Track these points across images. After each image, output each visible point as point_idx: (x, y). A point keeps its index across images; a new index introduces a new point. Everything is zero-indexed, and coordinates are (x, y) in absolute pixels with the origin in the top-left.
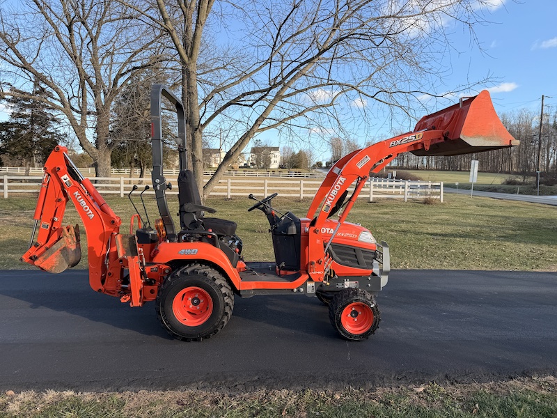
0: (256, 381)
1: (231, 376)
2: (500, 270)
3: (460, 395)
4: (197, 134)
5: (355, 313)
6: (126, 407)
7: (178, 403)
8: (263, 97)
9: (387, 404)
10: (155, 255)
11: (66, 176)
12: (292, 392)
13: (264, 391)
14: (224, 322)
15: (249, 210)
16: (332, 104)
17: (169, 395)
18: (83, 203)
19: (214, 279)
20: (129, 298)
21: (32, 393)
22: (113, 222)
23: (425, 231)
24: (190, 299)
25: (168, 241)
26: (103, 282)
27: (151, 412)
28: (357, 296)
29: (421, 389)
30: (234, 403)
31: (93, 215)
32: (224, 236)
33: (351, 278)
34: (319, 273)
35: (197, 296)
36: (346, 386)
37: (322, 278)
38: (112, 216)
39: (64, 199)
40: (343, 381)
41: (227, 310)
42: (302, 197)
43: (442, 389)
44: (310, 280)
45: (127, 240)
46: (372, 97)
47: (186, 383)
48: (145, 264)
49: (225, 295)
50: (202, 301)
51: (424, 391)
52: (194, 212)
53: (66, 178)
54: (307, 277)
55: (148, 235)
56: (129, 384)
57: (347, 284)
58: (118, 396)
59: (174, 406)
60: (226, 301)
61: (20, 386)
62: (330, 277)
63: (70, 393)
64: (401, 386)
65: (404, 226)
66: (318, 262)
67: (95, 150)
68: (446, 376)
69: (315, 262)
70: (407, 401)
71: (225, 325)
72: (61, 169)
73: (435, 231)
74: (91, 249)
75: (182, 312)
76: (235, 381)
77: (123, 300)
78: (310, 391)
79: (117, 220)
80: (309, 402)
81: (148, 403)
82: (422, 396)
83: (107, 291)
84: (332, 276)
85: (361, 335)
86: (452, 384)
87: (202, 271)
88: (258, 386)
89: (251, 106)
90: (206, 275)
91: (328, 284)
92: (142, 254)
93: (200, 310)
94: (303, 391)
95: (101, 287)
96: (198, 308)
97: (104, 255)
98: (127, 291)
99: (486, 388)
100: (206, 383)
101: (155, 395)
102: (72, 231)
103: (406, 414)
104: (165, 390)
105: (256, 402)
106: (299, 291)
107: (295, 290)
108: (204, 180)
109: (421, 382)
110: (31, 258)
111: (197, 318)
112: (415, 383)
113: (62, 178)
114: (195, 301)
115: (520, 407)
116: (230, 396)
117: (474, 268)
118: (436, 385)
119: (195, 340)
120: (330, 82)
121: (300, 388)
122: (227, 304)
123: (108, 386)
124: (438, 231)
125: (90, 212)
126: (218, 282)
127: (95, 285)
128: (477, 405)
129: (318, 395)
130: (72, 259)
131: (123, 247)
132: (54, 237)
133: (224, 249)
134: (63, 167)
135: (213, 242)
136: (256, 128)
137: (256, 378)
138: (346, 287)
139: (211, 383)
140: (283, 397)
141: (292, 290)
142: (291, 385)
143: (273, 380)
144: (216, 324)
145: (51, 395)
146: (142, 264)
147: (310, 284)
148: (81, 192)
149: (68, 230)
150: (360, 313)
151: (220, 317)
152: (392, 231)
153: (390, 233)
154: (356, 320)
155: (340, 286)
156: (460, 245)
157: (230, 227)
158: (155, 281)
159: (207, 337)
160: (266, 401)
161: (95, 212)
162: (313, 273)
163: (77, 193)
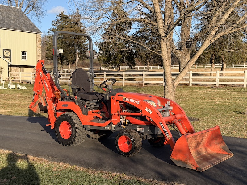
11: (41, 73)
18: (46, 84)
20: (50, 125)
24: (69, 127)
28: (126, 132)
29: (115, 174)
31: (49, 90)
33: (141, 126)
34: (115, 120)
39: (41, 82)
54: (110, 122)
57: (138, 129)
69: (114, 114)
85: (125, 153)
91: (124, 127)
107: (106, 128)
113: (40, 73)
119: (62, 144)
125: (48, 88)
135: (75, 102)
137: (64, 158)
147: (113, 126)
154: (128, 146)
161: (49, 88)
162: (113, 120)
163: (44, 80)
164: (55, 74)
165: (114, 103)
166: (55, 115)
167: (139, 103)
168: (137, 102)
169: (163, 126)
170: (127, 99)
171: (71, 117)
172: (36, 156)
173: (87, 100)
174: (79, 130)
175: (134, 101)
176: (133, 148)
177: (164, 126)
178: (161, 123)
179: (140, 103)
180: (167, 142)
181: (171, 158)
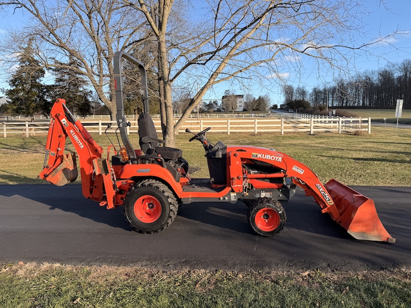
0: (183, 262)
1: (166, 258)
2: (403, 186)
3: (336, 279)
4: (168, 87)
5: (267, 216)
6: (91, 276)
7: (126, 275)
8: (212, 57)
9: (277, 283)
10: (121, 173)
11: (64, 120)
12: (208, 271)
13: (188, 270)
14: (168, 223)
15: (190, 141)
16: (272, 60)
17: (122, 269)
18: (76, 138)
19: (164, 192)
20: (106, 203)
21: (34, 264)
22: (96, 150)
23: (350, 156)
24: (147, 204)
25: (131, 163)
26: (91, 192)
27: (106, 280)
29: (306, 273)
30: (165, 277)
31: (83, 146)
32: (171, 160)
33: (266, 190)
34: (239, 186)
35: (152, 202)
36: (249, 268)
37: (241, 190)
38: (95, 146)
39: (64, 135)
40: (247, 265)
41: (171, 214)
42: (256, 132)
43: (323, 274)
44: (233, 191)
45: (101, 162)
46: (302, 52)
47: (134, 262)
48: (115, 180)
49: (171, 203)
50: (155, 206)
51: (309, 275)
52: (150, 143)
53: (64, 121)
54: (230, 189)
55: (119, 159)
56: (96, 261)
57: (263, 195)
58: (88, 268)
59: (123, 277)
60: (171, 208)
61: (28, 259)
62: (248, 189)
63: (57, 265)
64: (292, 271)
65: (333, 153)
66: (238, 178)
67: (109, 102)
68: (329, 265)
69: (236, 178)
70: (293, 282)
71: (169, 225)
72: (61, 114)
73: (358, 156)
74: (82, 169)
75: (140, 212)
76: (168, 261)
77: (101, 204)
78: (221, 271)
79: (99, 149)
80: (218, 279)
81: (106, 274)
82: (305, 279)
83: (95, 199)
84: (250, 188)
85: (268, 233)
86: (333, 271)
87: (156, 185)
88: (184, 266)
89: (204, 64)
90: (159, 188)
91: (248, 194)
92: (114, 172)
93: (153, 212)
94: (216, 270)
95: (90, 196)
96: (152, 210)
97: (91, 174)
98: (105, 198)
99: (359, 275)
100: (148, 263)
101: (113, 269)
102: (70, 157)
103: (290, 291)
104: (119, 266)
105: (180, 277)
106: (224, 199)
107: (222, 198)
108: (174, 122)
109: (308, 269)
110: (45, 176)
111: (152, 218)
112: (302, 269)
113: (62, 121)
114: (151, 206)
115: (382, 291)
116: (164, 272)
117: (381, 185)
118: (319, 271)
119: (148, 233)
120: (268, 42)
121: (214, 269)
122: (172, 210)
123: (82, 261)
124: (361, 156)
125: (81, 144)
126: (166, 194)
127: (86, 194)
128: (348, 288)
129: (227, 274)
130: (71, 176)
131: (99, 167)
132: (59, 161)
133: (169, 168)
134: (62, 113)
135: (161, 164)
136: (212, 81)
137: (184, 260)
138: (262, 197)
139: (151, 262)
140: (200, 274)
141: (219, 199)
142: (208, 266)
143: (195, 262)
144: (163, 223)
145: (46, 266)
146: (113, 179)
147: (233, 195)
148: (74, 130)
149: (67, 157)
150: (271, 217)
151: (166, 219)
152: (323, 156)
153: (321, 158)
154: (267, 221)
155: (258, 196)
156: (377, 166)
157: (175, 153)
158: (124, 191)
159: (156, 231)
160: (187, 276)
162: (235, 186)
166: (114, 187)
167: (281, 161)
168: (278, 159)
169: (321, 189)
170: (259, 156)
173: (169, 159)
174: (174, 207)
175: (273, 158)
176: (281, 225)
177: (323, 189)
178: (318, 185)
179: (283, 159)
180: (326, 209)
181: (348, 232)
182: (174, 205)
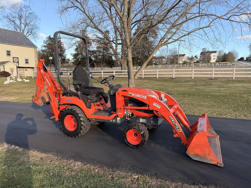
4: (129, 50)
5: (136, 135)
14: (80, 132)
18: (47, 80)
19: (78, 114)
20: (54, 117)
22: (56, 88)
24: (73, 120)
28: (135, 126)
34: (121, 113)
35: (75, 119)
37: (122, 116)
40: (104, 164)
42: (213, 77)
44: (118, 116)
46: (227, 19)
49: (81, 121)
51: (138, 178)
52: (78, 84)
54: (116, 115)
57: (142, 120)
68: (156, 174)
69: (119, 108)
76: (65, 154)
77: (51, 118)
82: (133, 180)
85: (134, 145)
86: (158, 178)
87: (75, 109)
91: (129, 119)
92: (57, 101)
104: (42, 153)
106: (113, 121)
107: (111, 121)
111: (75, 128)
112: (137, 173)
114: (75, 121)
122: (82, 125)
130: (45, 101)
137: (74, 155)
142: (83, 161)
145: (12, 147)
147: (118, 119)
151: (79, 130)
154: (136, 138)
155: (138, 121)
159: (72, 137)
161: (51, 84)
162: (119, 113)
163: (45, 77)
164: (57, 71)
165: (120, 98)
166: (59, 108)
168: (144, 97)
169: (173, 120)
170: (133, 95)
171: (75, 111)
172: (44, 153)
174: (84, 123)
175: (141, 96)
176: (142, 141)
177: (174, 120)
178: (171, 117)
179: (147, 98)
180: (177, 135)
181: (187, 153)
182: (84, 122)
